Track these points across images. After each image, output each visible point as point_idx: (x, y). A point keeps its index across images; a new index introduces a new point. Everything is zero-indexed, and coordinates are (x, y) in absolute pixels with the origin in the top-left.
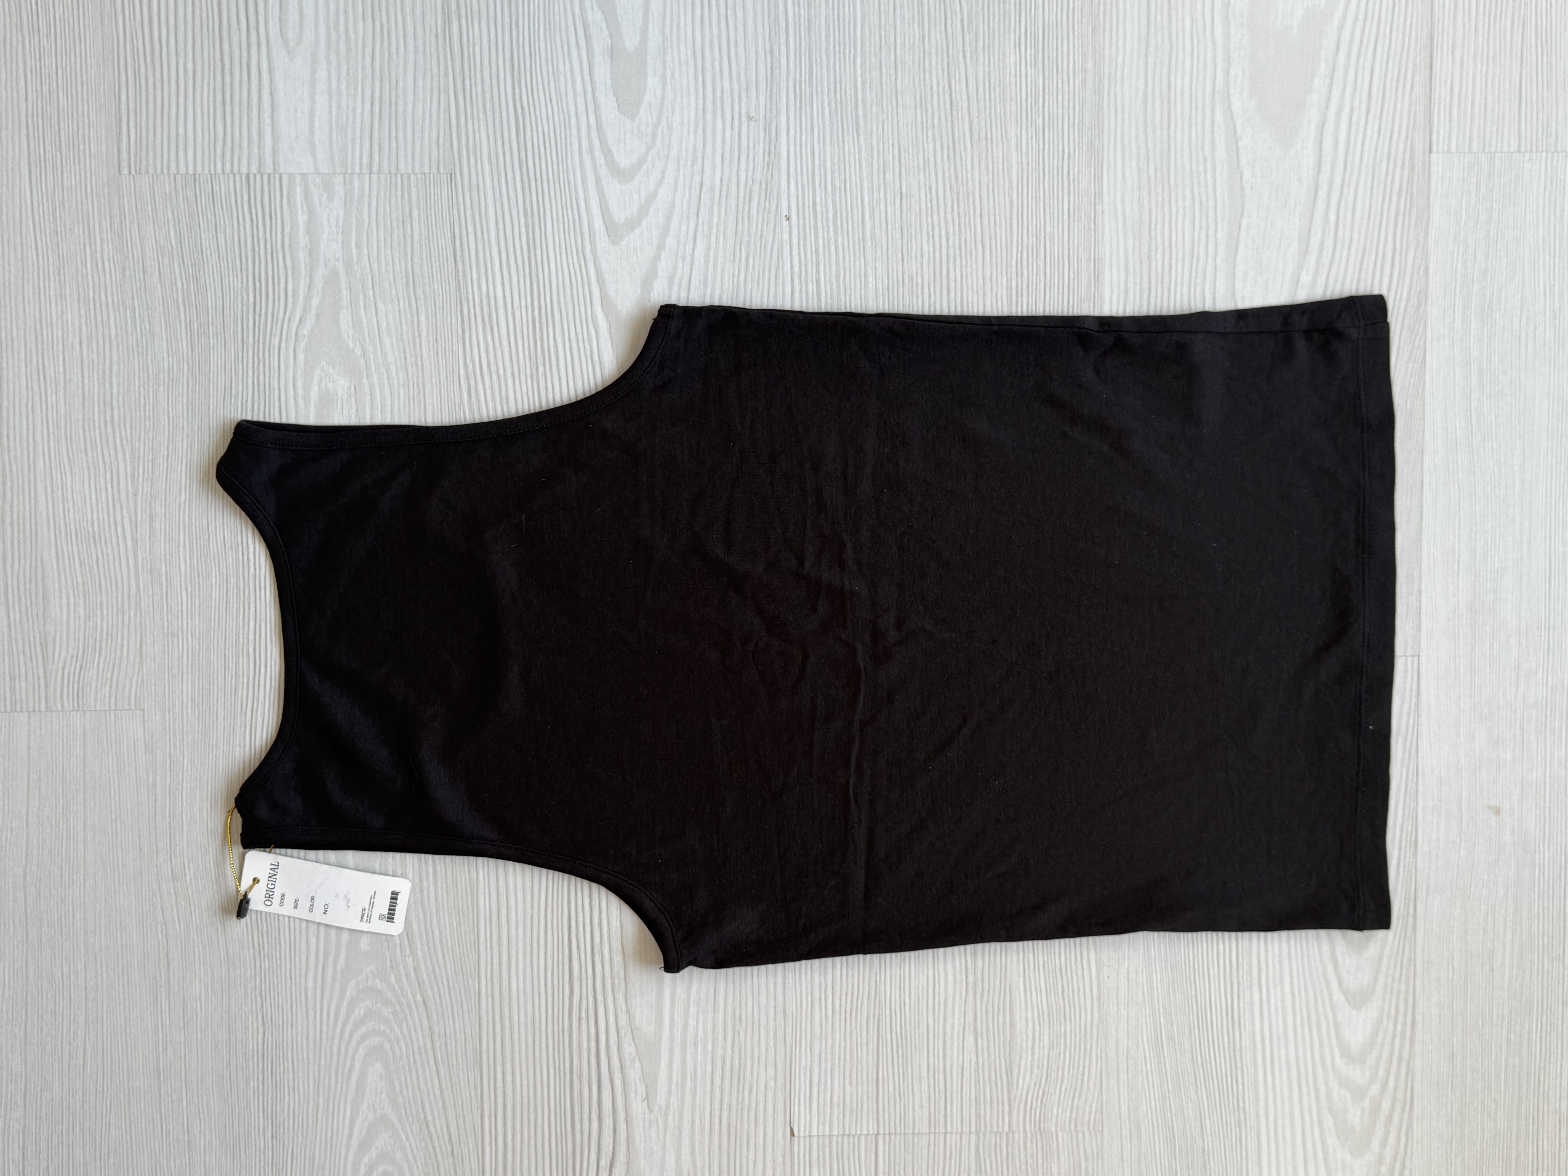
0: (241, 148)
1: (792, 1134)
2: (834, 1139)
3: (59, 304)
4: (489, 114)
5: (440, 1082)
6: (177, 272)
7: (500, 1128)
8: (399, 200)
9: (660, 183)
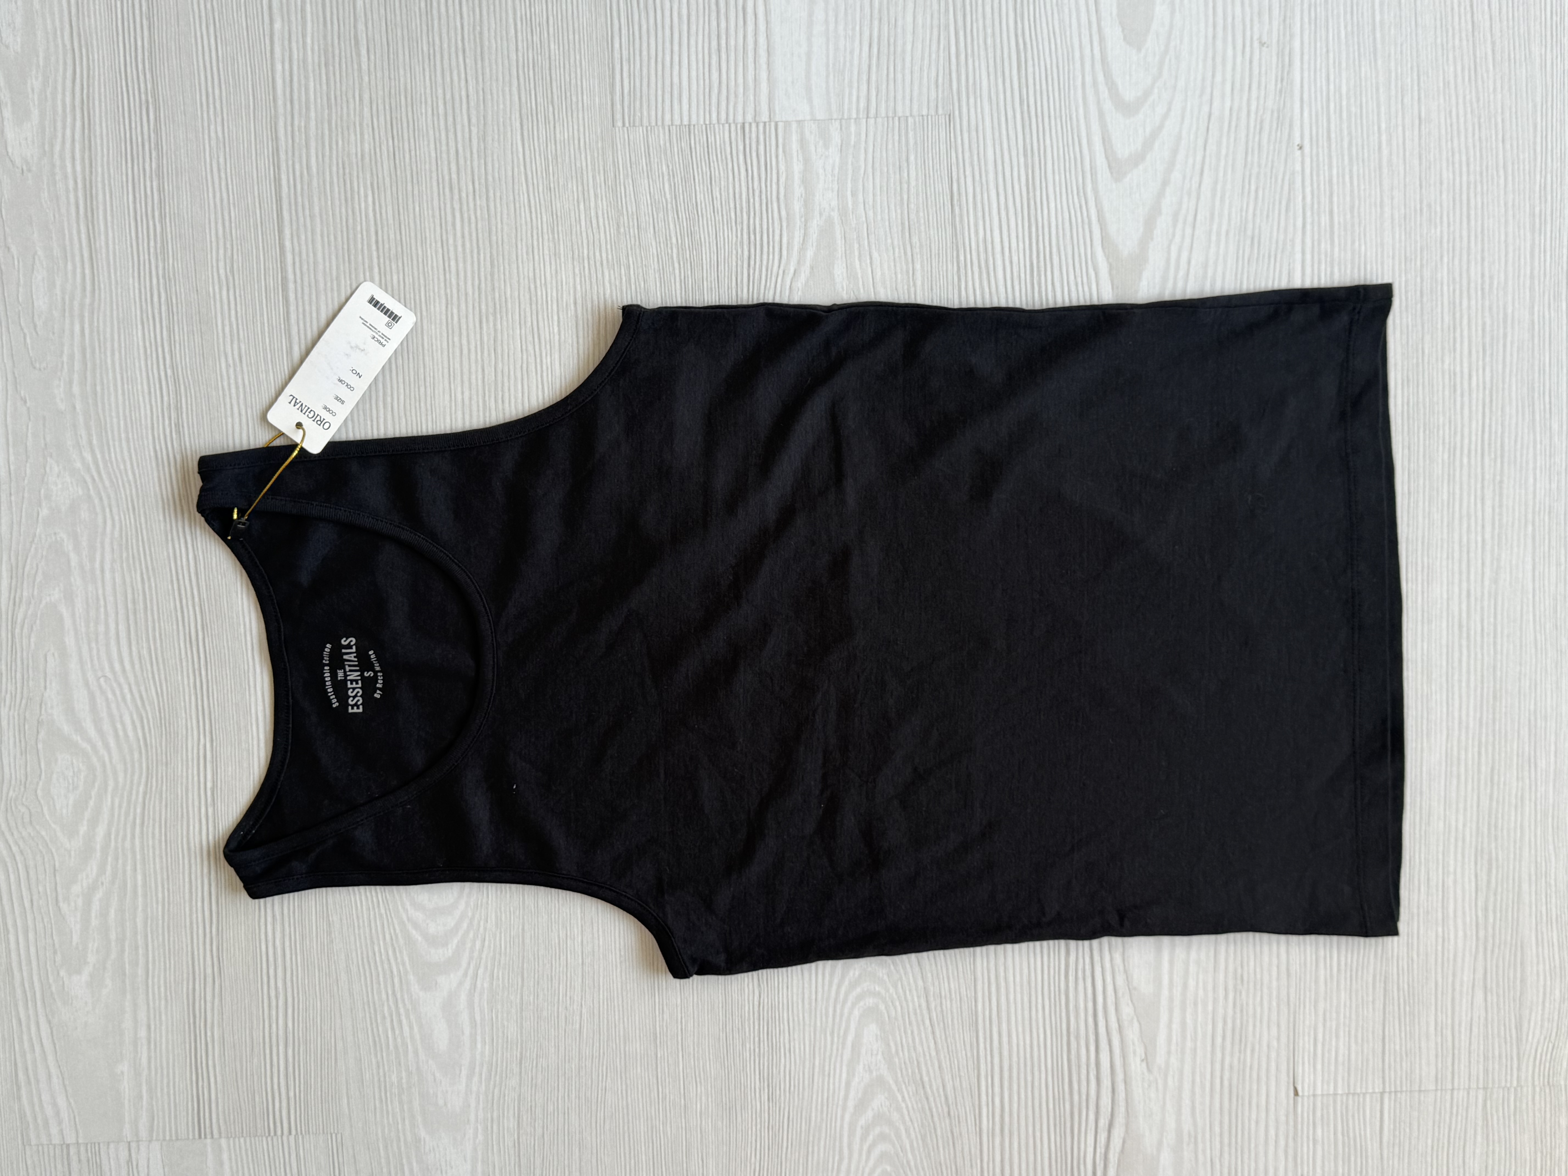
0: (736, 96)
1: (1296, 1093)
2: (1339, 1098)
3: (553, 263)
4: (990, 50)
5: (935, 1043)
6: (672, 226)
7: (997, 1089)
8: (896, 144)
9: (1166, 116)
